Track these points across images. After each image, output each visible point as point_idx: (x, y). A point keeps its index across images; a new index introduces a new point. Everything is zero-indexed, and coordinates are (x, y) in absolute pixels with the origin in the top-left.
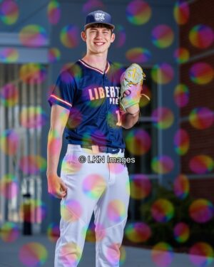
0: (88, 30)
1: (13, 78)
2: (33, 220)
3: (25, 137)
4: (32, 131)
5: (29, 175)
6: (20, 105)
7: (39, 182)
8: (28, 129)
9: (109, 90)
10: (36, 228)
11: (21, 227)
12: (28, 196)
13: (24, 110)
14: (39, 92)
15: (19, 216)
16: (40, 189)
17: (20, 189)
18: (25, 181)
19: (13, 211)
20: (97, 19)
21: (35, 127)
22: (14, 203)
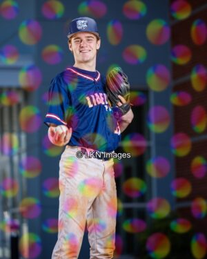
4: (16, 159)
9: (103, 96)
21: (19, 154)
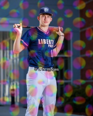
0: (41, 16)
1: (6, 38)
2: (15, 100)
3: (12, 64)
4: (15, 61)
5: (14, 81)
7: (18, 84)
8: (13, 60)
9: (48, 41)
10: (17, 104)
11: (10, 104)
12: (13, 90)
15: (9, 99)
16: (18, 87)
17: (9, 87)
18: (12, 83)
19: (7, 96)
20: (45, 11)
21: (16, 59)
22: (7, 93)
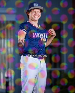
4: (9, 50)
6: (4, 39)
13: (6, 41)
14: (12, 33)
21: (10, 48)
